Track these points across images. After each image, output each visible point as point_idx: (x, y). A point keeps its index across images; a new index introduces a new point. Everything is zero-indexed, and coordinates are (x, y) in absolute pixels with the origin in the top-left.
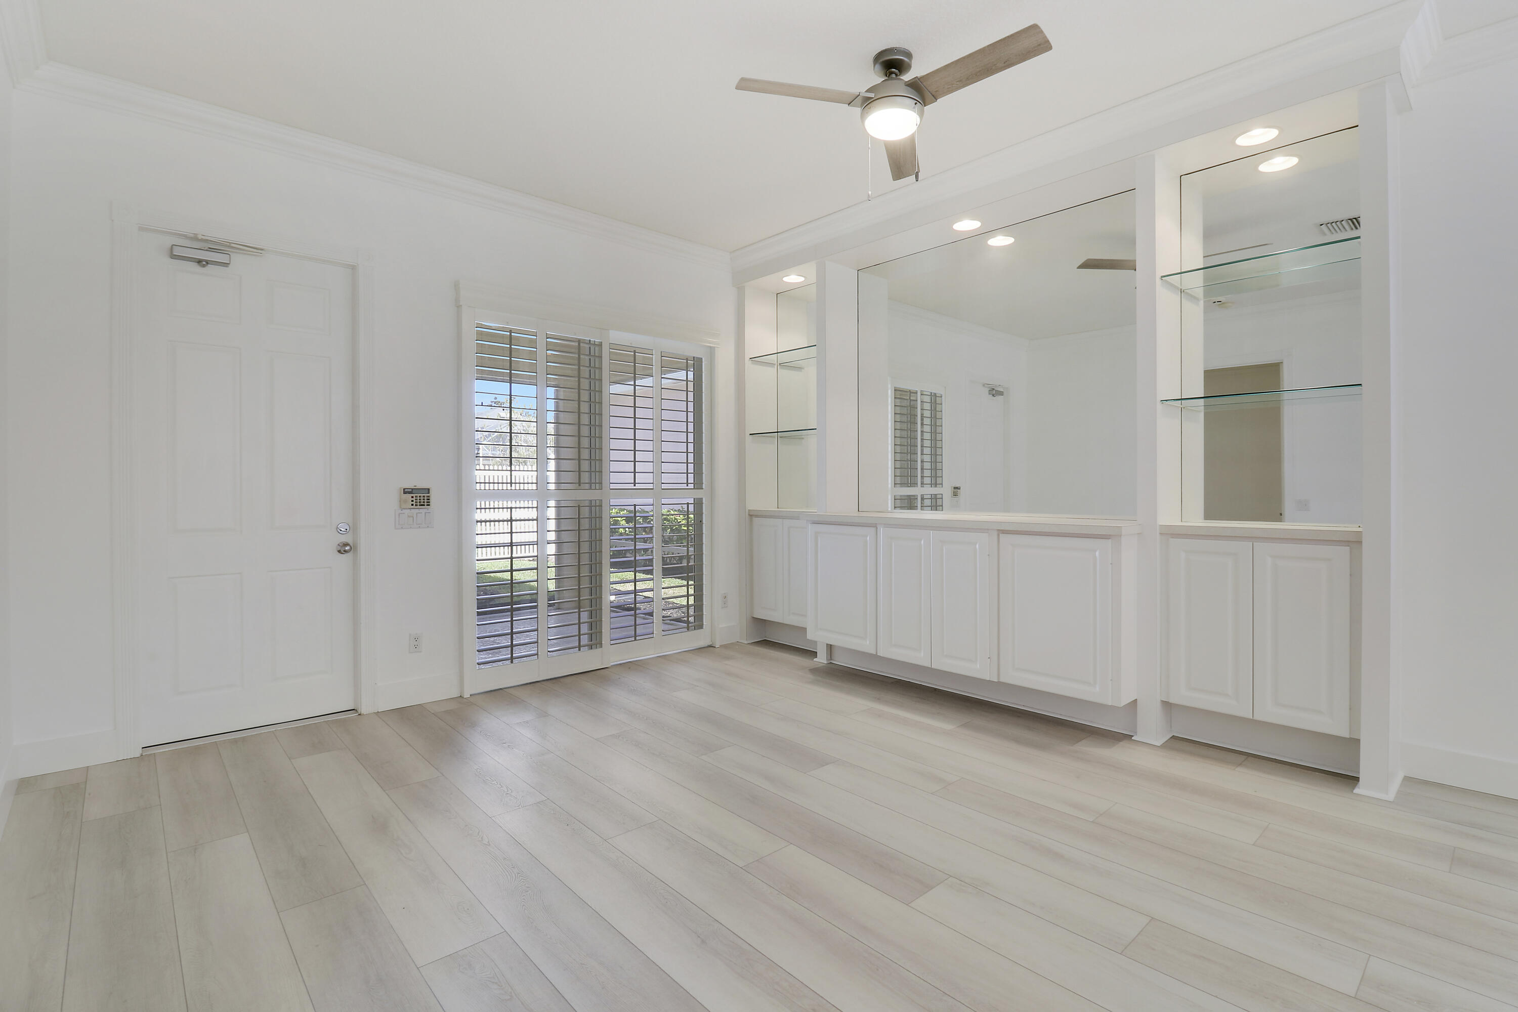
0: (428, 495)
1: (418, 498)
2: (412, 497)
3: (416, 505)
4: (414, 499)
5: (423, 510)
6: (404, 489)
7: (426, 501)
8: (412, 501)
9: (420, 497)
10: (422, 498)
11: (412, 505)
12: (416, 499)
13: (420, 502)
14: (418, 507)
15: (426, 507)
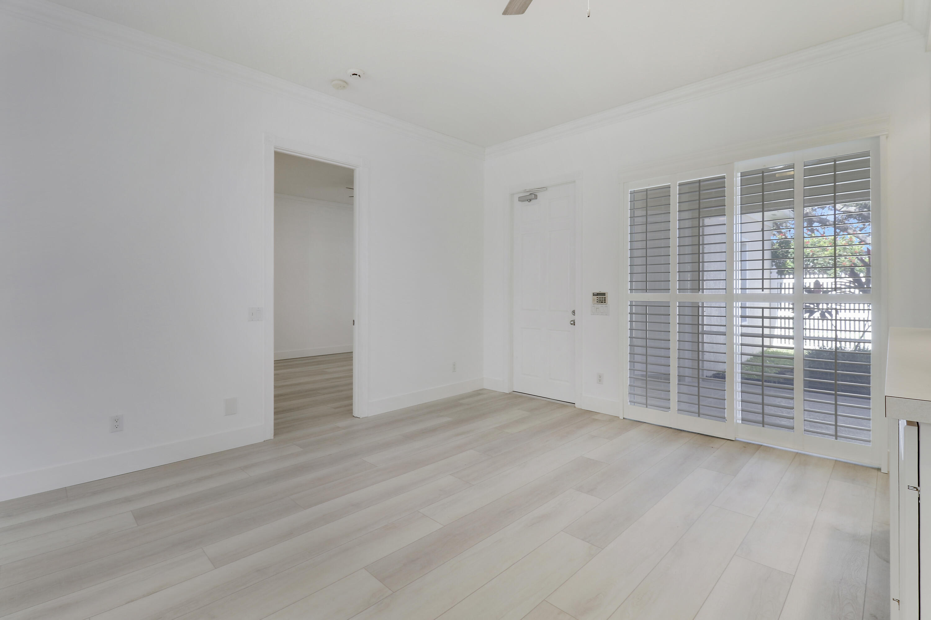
0: (605, 296)
1: (602, 298)
2: (597, 298)
3: (599, 302)
4: (598, 299)
5: (603, 305)
6: (593, 293)
7: (604, 300)
8: (597, 300)
9: (603, 297)
10: (602, 300)
11: (597, 302)
12: (599, 299)
13: (601, 301)
14: (600, 303)
15: (604, 303)
